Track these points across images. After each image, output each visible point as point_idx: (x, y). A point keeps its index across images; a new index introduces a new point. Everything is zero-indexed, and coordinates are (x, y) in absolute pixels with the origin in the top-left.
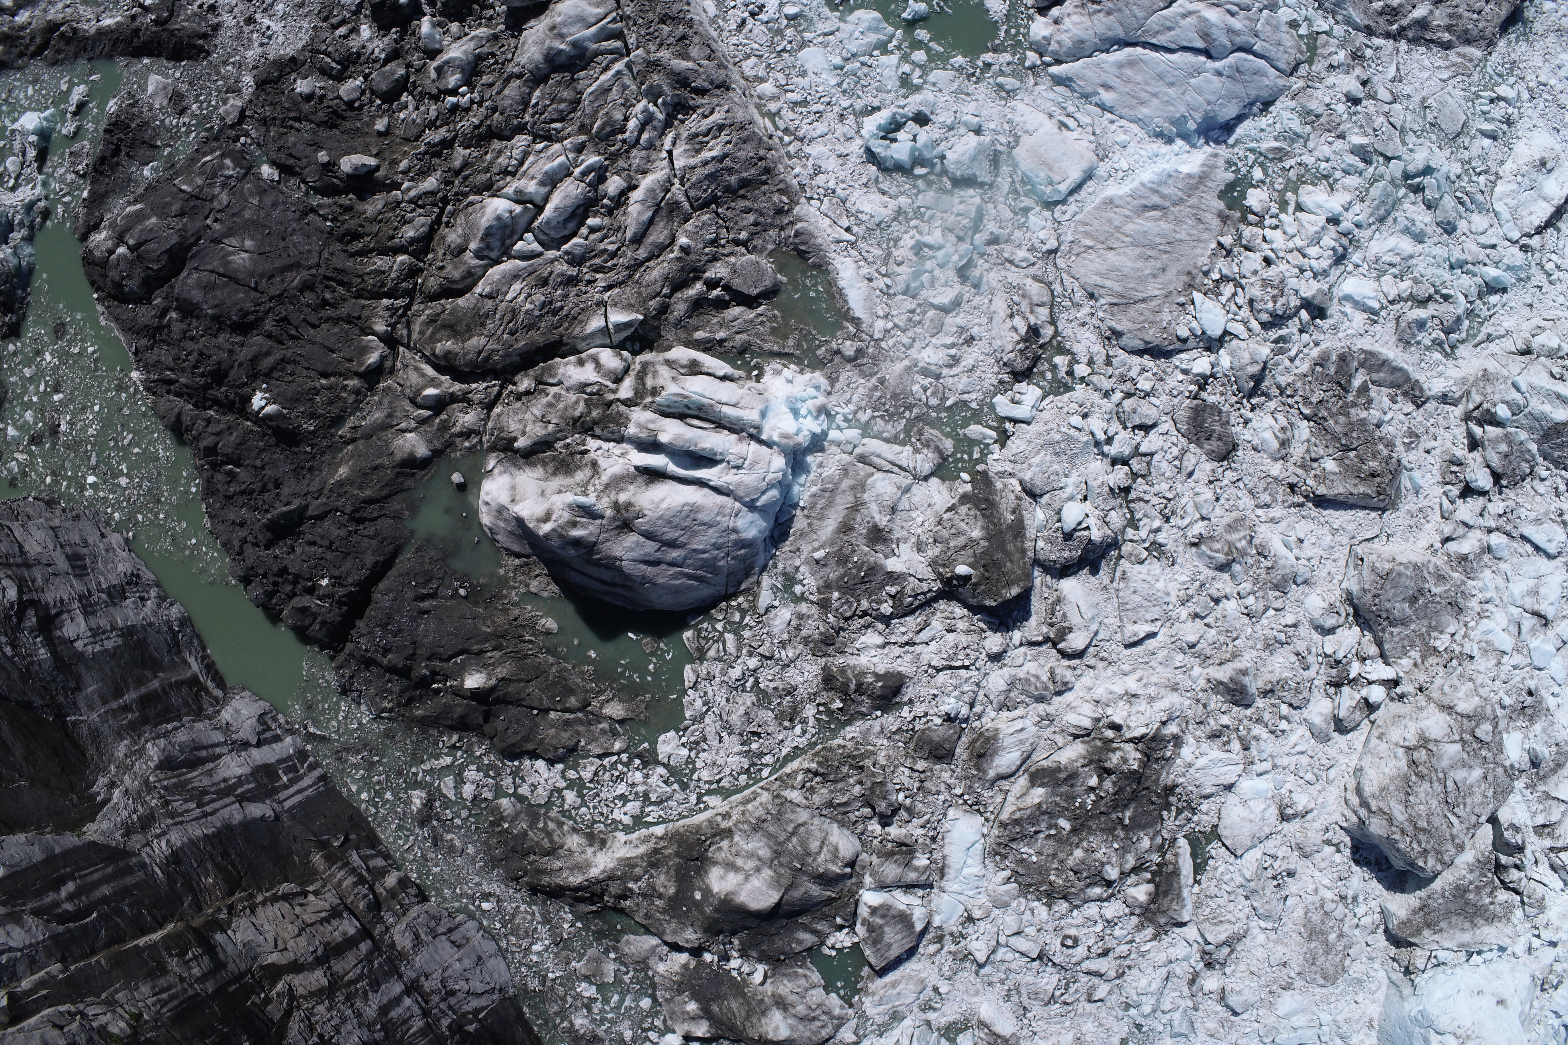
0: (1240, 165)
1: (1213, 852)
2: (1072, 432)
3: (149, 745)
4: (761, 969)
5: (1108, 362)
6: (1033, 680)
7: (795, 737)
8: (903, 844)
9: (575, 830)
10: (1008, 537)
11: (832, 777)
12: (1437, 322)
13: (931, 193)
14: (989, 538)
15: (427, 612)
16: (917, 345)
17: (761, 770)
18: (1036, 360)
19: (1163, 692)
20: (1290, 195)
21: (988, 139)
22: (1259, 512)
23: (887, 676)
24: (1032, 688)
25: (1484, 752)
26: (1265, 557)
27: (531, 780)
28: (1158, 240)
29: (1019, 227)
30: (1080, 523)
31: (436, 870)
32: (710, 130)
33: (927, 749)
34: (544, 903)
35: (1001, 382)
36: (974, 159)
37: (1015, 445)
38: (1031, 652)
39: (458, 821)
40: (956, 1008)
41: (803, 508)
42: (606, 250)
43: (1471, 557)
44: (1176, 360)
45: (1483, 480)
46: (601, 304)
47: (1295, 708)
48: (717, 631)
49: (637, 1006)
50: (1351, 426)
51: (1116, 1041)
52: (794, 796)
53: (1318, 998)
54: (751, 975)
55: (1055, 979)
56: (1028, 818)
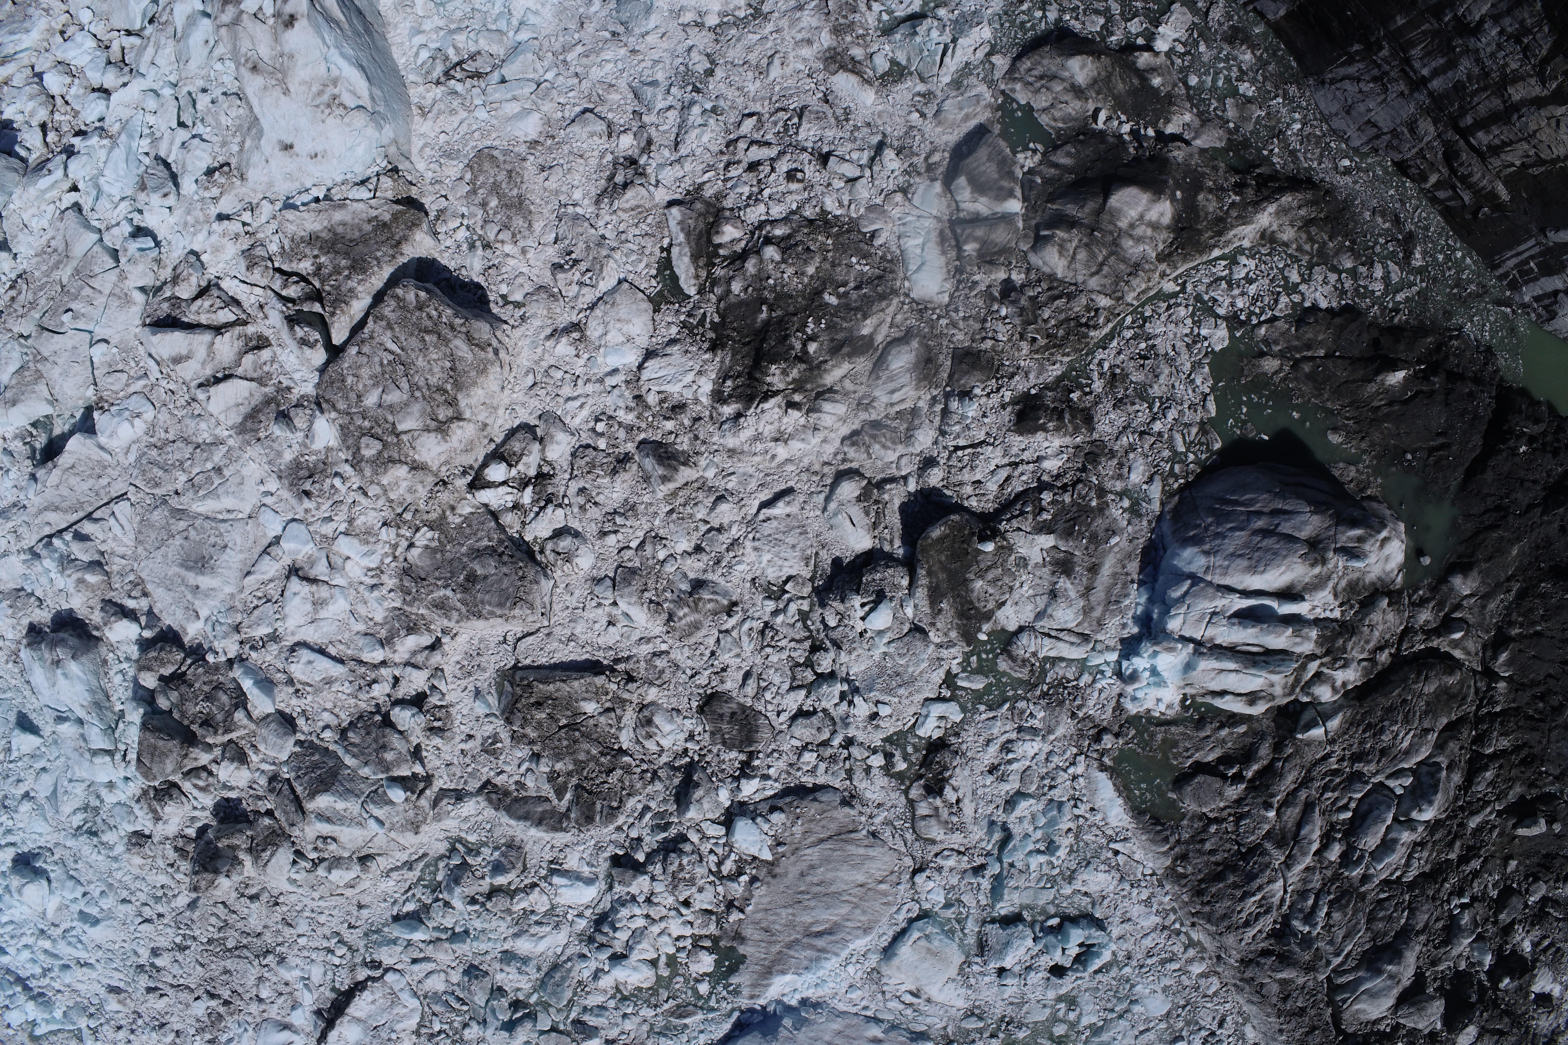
0: (724, 993)
1: (653, 283)
2: (887, 699)
4: (1101, 125)
5: (850, 773)
6: (889, 444)
7: (1107, 357)
8: (991, 263)
9: (1286, 245)
10: (945, 586)
11: (1072, 324)
12: (478, 874)
13: (1041, 903)
14: (966, 582)
15: (1439, 434)
16: (1043, 757)
17: (1133, 322)
18: (926, 762)
19: (746, 448)
20: (665, 972)
21: (992, 965)
22: (664, 647)
23: (1033, 431)
24: (888, 435)
25: (367, 424)
26: (651, 602)
27: (1328, 289)
28: (812, 903)
29: (953, 887)
30: (872, 610)
31: (1392, 192)
32: (1256, 919)
33: (984, 363)
34: (1299, 171)
35: (957, 735)
36: (1007, 944)
37: (938, 676)
38: (894, 472)
39: (1382, 241)
40: (898, 97)
41: (1132, 582)
42: (1333, 791)
43: (403, 633)
44: (778, 786)
45: (403, 717)
46: (1332, 742)
47: (589, 446)
48: (1194, 453)
49: (1200, 78)
50: (571, 751)
51: (719, 73)
52: (1104, 302)
53: (494, 135)
54: (1109, 119)
55: (802, 136)
56: (873, 302)
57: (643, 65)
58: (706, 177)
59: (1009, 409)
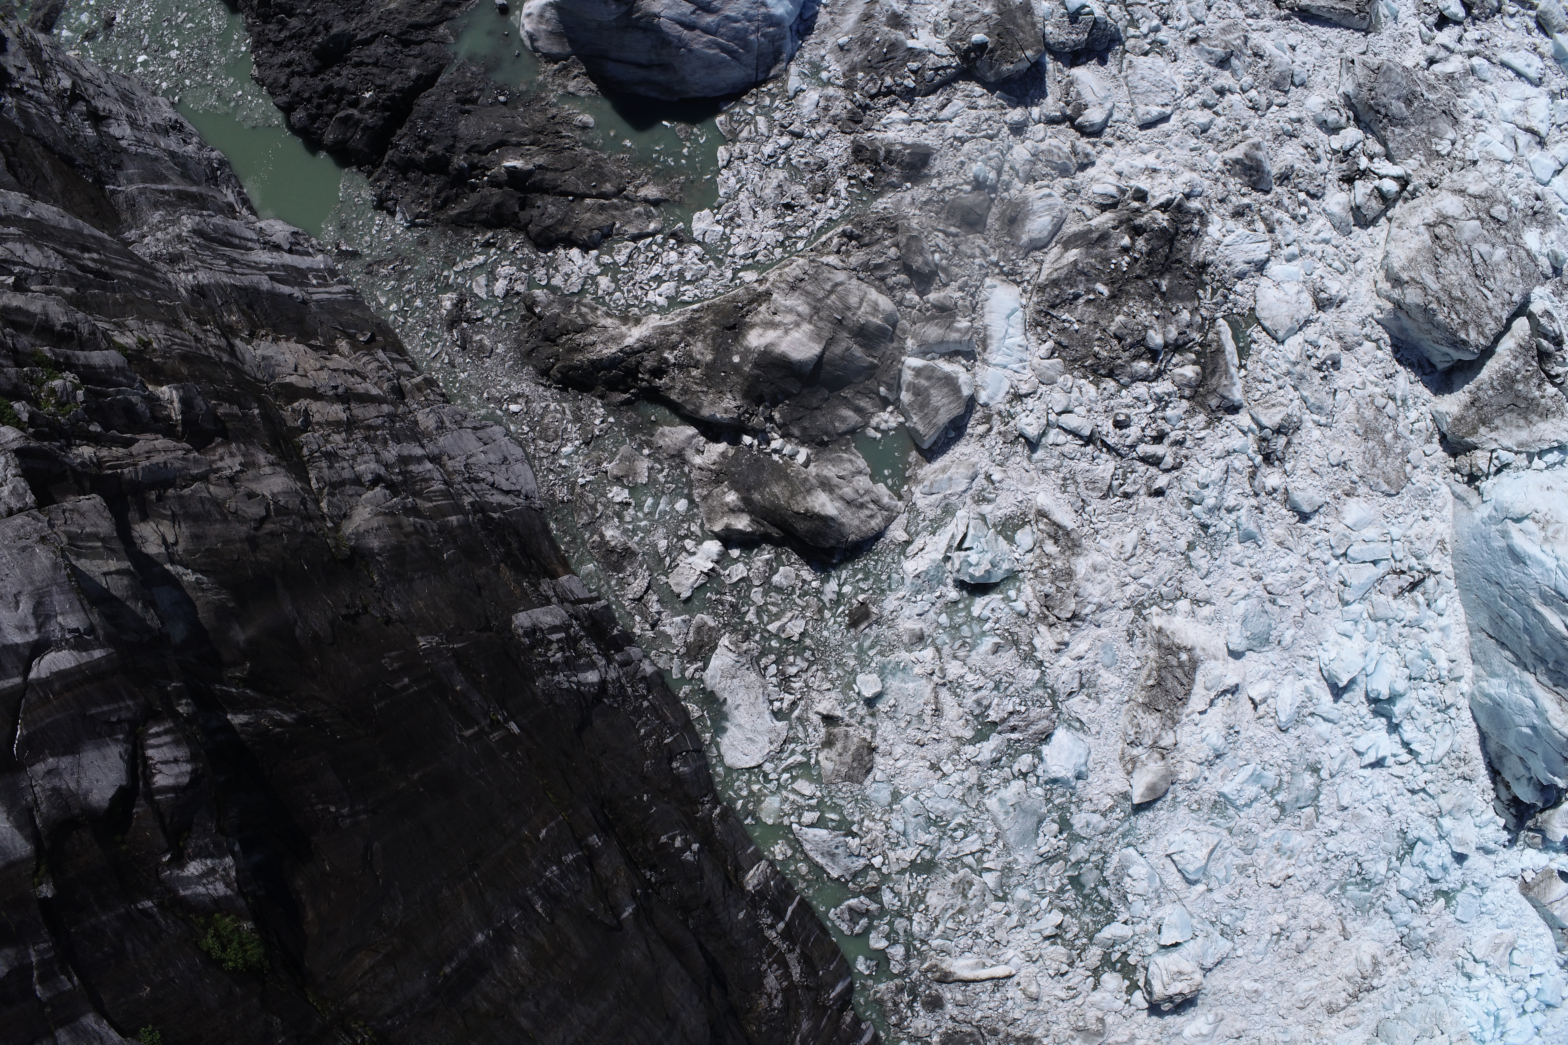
1: (1255, 336)
3: (184, 217)
4: (803, 453)
6: (1056, 152)
7: (827, 210)
8: (942, 309)
9: (608, 315)
10: (1019, 14)
11: (867, 240)
14: (999, 14)
15: (468, 112)
17: (795, 243)
19: (1181, 169)
22: (1250, 21)
23: (915, 146)
25: (1503, 233)
26: (1261, 57)
27: (565, 269)
30: (1082, 7)
31: (462, 376)
33: (957, 215)
34: (575, 399)
38: (1050, 130)
39: (488, 320)
40: (1011, 499)
41: (826, 6)
43: (1457, 76)
45: (1456, 9)
47: (1313, 196)
48: (748, 114)
49: (673, 509)
51: (1182, 544)
52: (832, 259)
53: (1384, 508)
54: (792, 457)
55: (1111, 465)
56: (1066, 278)
57: (1252, 561)
58: (1203, 433)
59: (934, 172)
